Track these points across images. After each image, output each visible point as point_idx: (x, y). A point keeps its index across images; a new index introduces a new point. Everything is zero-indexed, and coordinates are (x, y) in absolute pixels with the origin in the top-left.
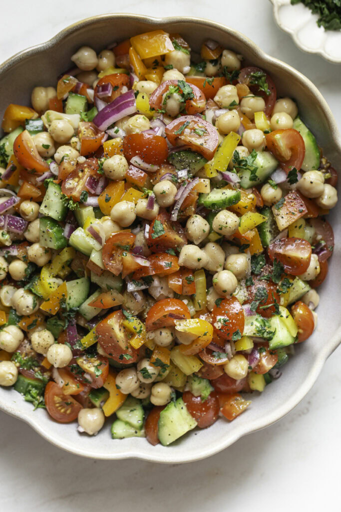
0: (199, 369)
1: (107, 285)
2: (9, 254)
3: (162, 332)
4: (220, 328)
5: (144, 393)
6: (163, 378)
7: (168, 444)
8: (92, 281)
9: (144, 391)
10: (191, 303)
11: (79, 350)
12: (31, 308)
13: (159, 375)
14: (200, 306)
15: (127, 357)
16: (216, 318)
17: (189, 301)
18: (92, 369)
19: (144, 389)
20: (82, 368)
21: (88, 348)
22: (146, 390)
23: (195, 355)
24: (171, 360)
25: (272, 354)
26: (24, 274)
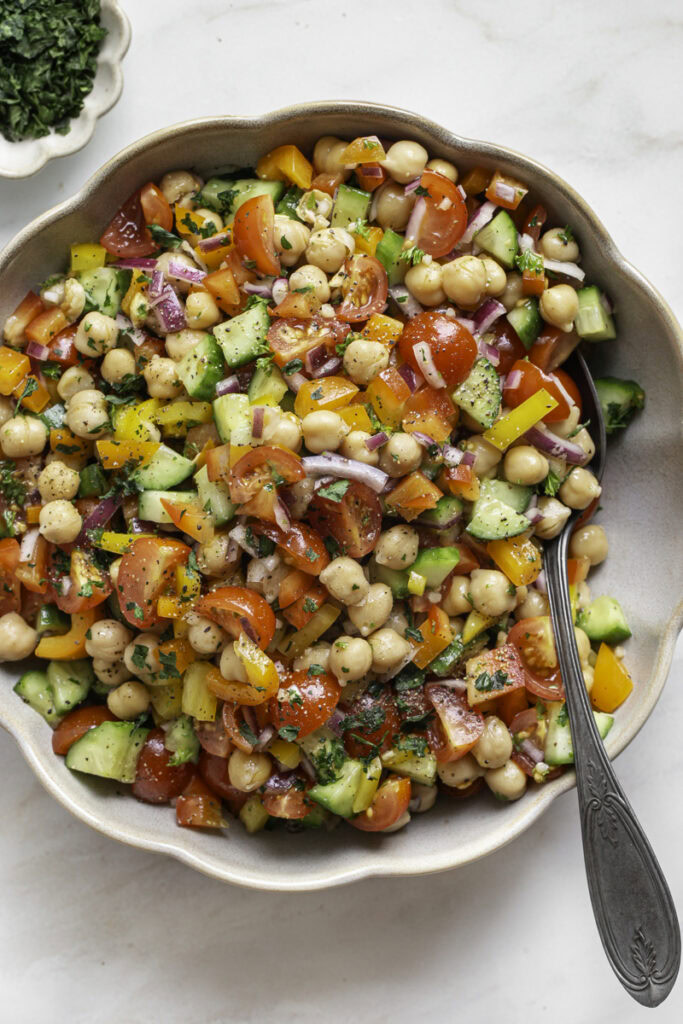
0: (203, 720)
1: (209, 501)
2: (130, 335)
3: (212, 629)
4: (282, 701)
5: (110, 676)
6: (154, 684)
7: (73, 767)
8: (195, 477)
9: (113, 673)
10: (282, 633)
11: (91, 541)
12: (89, 430)
13: (153, 676)
14: (287, 650)
15: (138, 613)
16: (291, 684)
17: (281, 630)
18: (82, 581)
19: (116, 672)
20: (72, 566)
21: (103, 551)
22: (117, 675)
23: (218, 699)
24: (185, 672)
25: (305, 802)
26: (120, 378)
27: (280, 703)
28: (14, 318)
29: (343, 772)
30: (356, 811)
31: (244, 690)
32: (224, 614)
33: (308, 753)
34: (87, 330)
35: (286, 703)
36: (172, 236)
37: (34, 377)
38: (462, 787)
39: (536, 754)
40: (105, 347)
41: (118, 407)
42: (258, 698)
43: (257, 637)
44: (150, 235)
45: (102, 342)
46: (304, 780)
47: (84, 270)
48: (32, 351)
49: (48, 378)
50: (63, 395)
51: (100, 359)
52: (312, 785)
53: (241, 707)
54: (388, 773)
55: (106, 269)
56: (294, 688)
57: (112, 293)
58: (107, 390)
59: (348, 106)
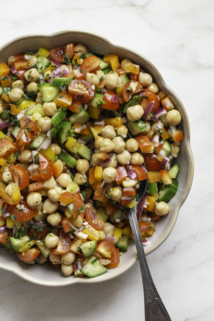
3: (10, 176)
25: (7, 239)
26: (31, 91)
27: (16, 208)
28: (13, 57)
29: (23, 238)
30: (20, 251)
31: (9, 198)
32: (16, 173)
33: (16, 226)
34: (30, 72)
35: (18, 209)
36: (69, 61)
37: (8, 76)
38: (54, 263)
39: (80, 267)
40: (32, 80)
41: (25, 99)
42: (11, 203)
43: (21, 185)
44: (64, 57)
45: (32, 78)
46: (11, 234)
47: (40, 56)
48: (12, 69)
49: (12, 79)
50: (13, 86)
51: (29, 83)
52: (12, 236)
53: (6, 202)
54: (35, 246)
55: (47, 59)
56: (23, 206)
57: (44, 67)
58: (25, 92)
59: (140, 56)
